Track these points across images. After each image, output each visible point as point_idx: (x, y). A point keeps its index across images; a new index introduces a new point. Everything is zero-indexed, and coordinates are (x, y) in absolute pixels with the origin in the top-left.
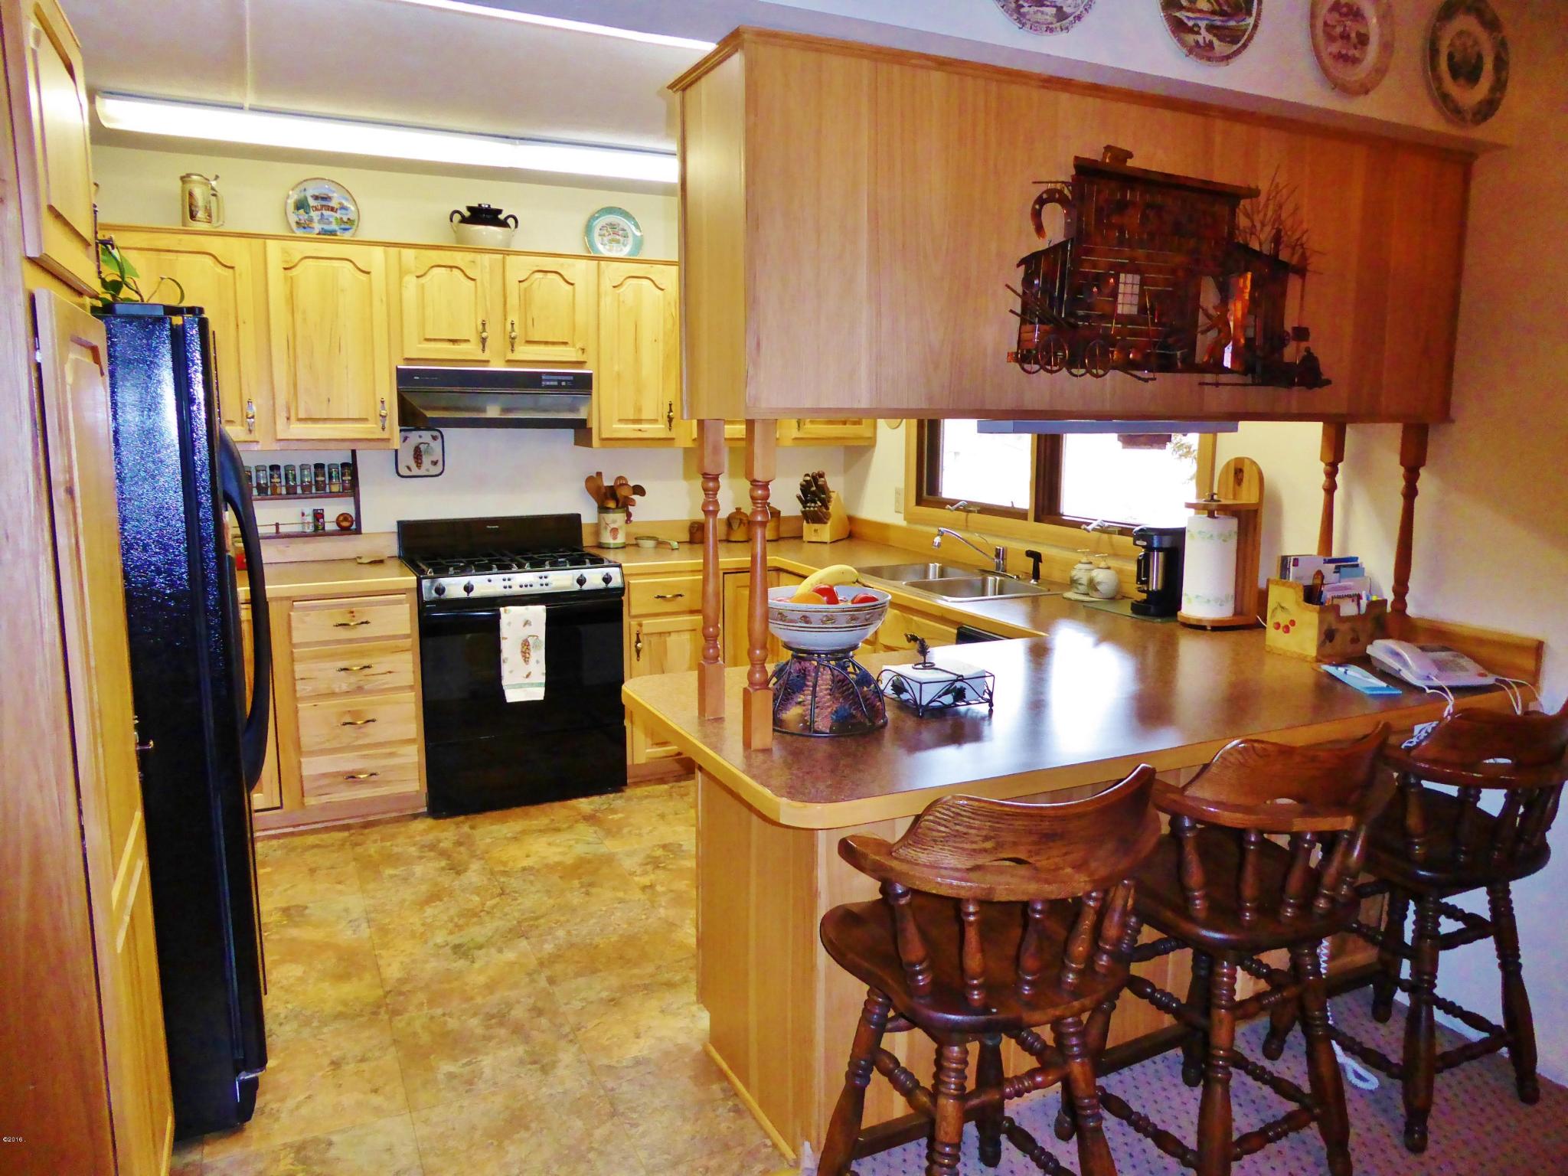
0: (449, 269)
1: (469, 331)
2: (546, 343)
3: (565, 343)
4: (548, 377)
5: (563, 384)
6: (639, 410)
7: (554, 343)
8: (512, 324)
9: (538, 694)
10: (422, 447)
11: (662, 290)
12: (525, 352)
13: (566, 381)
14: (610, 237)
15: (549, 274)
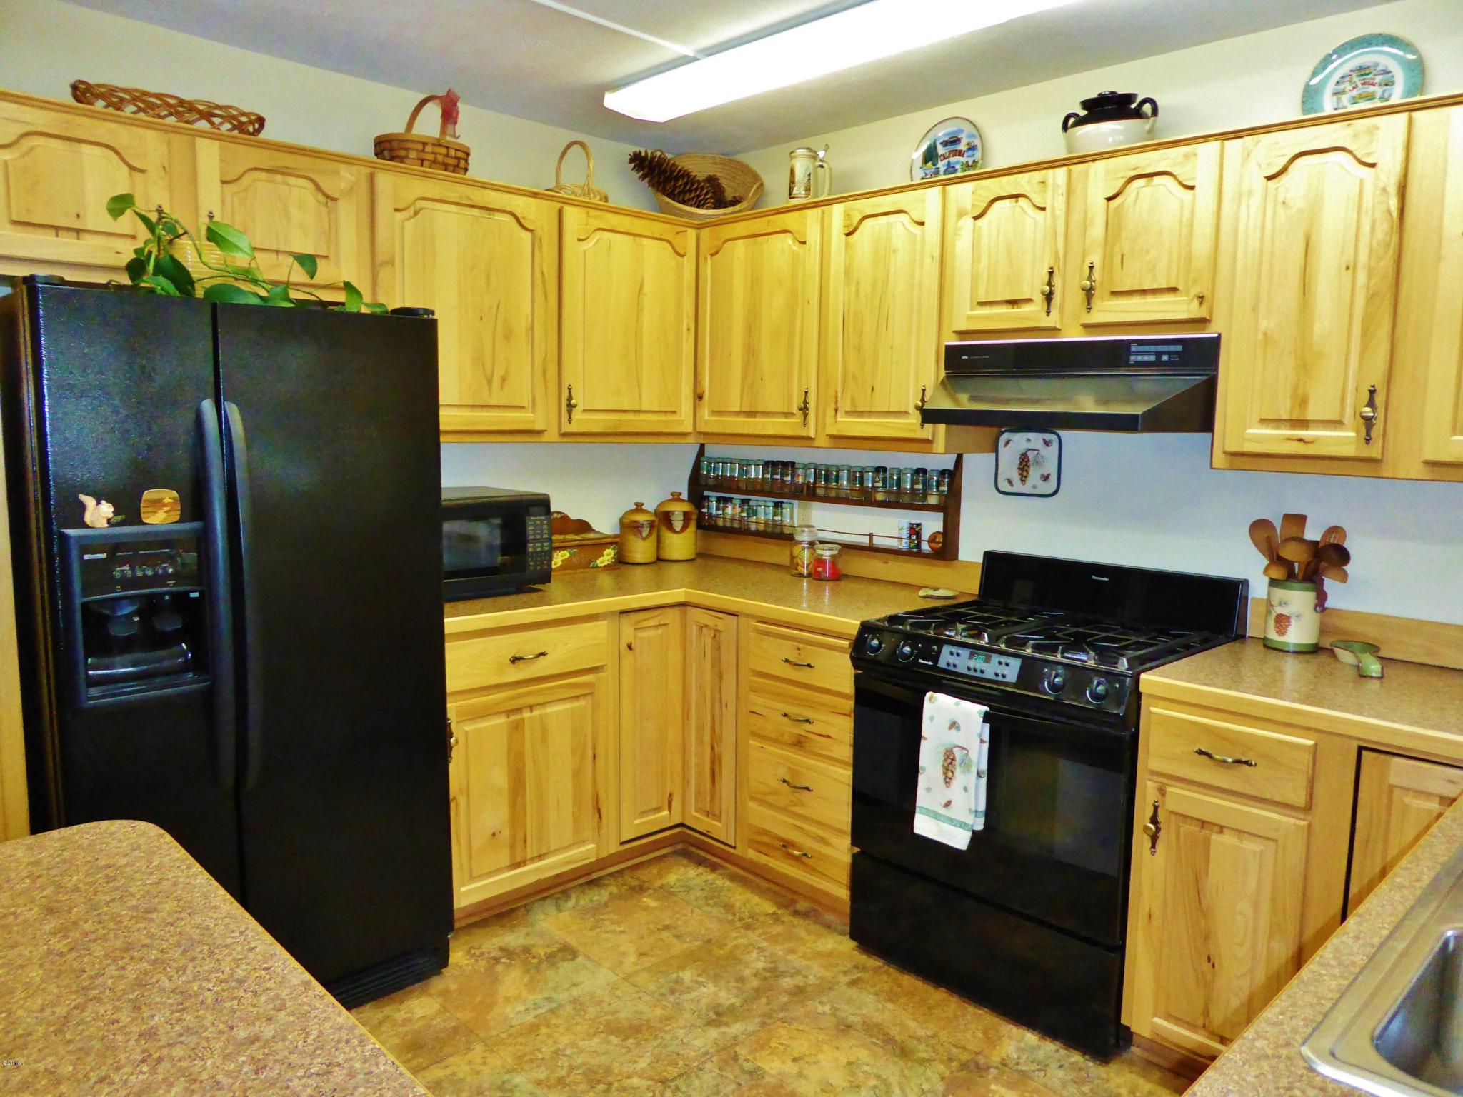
0: (1014, 200)
1: (1033, 286)
2: (1143, 292)
3: (1173, 290)
4: (1141, 348)
5: (1165, 358)
6: (1303, 402)
7: (1154, 291)
8: (1091, 268)
9: (959, 840)
10: (1031, 455)
11: (1373, 165)
12: (1109, 311)
13: (1169, 353)
14: (1355, 93)
15: (1156, 178)
